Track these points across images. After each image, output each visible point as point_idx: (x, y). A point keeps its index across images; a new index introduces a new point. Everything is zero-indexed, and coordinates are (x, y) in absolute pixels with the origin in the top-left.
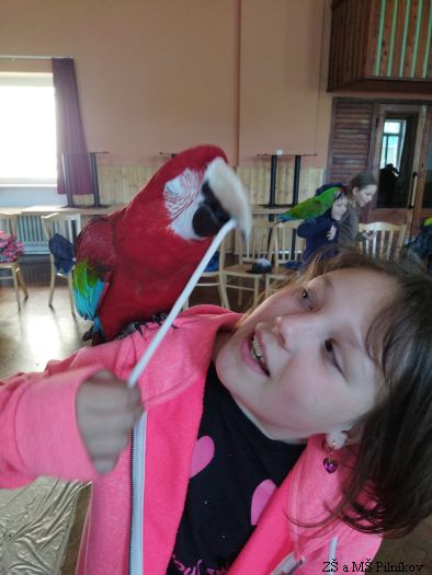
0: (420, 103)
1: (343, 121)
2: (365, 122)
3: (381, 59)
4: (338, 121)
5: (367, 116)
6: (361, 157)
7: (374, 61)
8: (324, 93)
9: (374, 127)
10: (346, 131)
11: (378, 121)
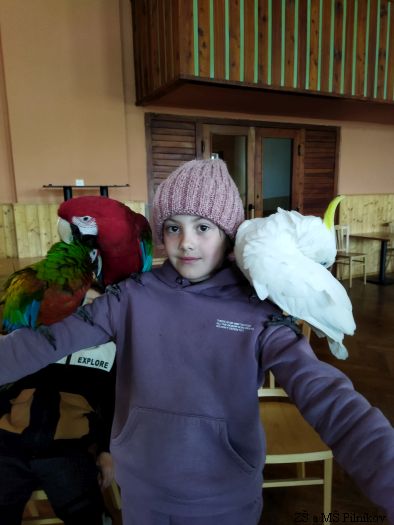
0: (247, 124)
1: (161, 144)
2: (189, 145)
3: (200, 53)
4: (155, 143)
5: (190, 139)
7: (190, 55)
8: (133, 108)
9: (198, 152)
10: (167, 156)
11: (203, 144)
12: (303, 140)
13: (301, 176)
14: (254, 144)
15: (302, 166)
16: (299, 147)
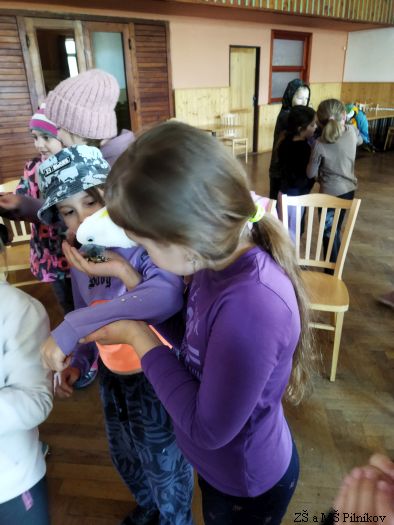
0: (73, 18)
2: (13, 40)
5: (13, 33)
6: (20, 83)
9: (25, 47)
11: (27, 38)
12: (133, 34)
13: (135, 70)
14: (82, 38)
15: (135, 60)
16: (130, 41)
